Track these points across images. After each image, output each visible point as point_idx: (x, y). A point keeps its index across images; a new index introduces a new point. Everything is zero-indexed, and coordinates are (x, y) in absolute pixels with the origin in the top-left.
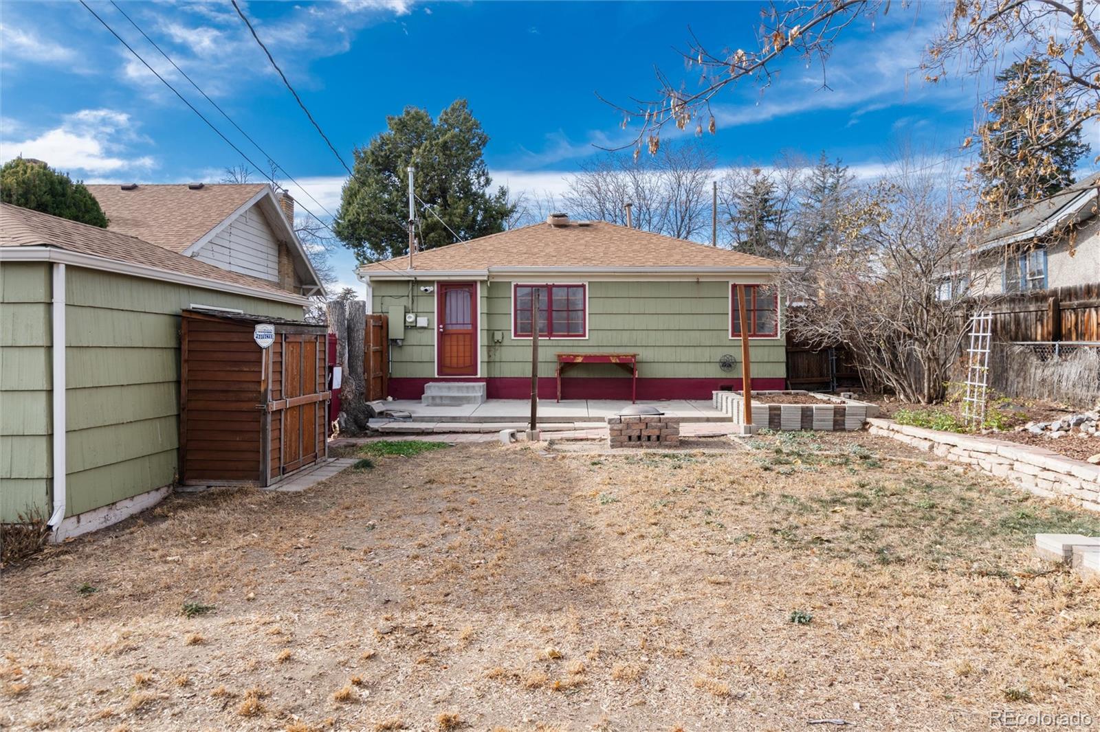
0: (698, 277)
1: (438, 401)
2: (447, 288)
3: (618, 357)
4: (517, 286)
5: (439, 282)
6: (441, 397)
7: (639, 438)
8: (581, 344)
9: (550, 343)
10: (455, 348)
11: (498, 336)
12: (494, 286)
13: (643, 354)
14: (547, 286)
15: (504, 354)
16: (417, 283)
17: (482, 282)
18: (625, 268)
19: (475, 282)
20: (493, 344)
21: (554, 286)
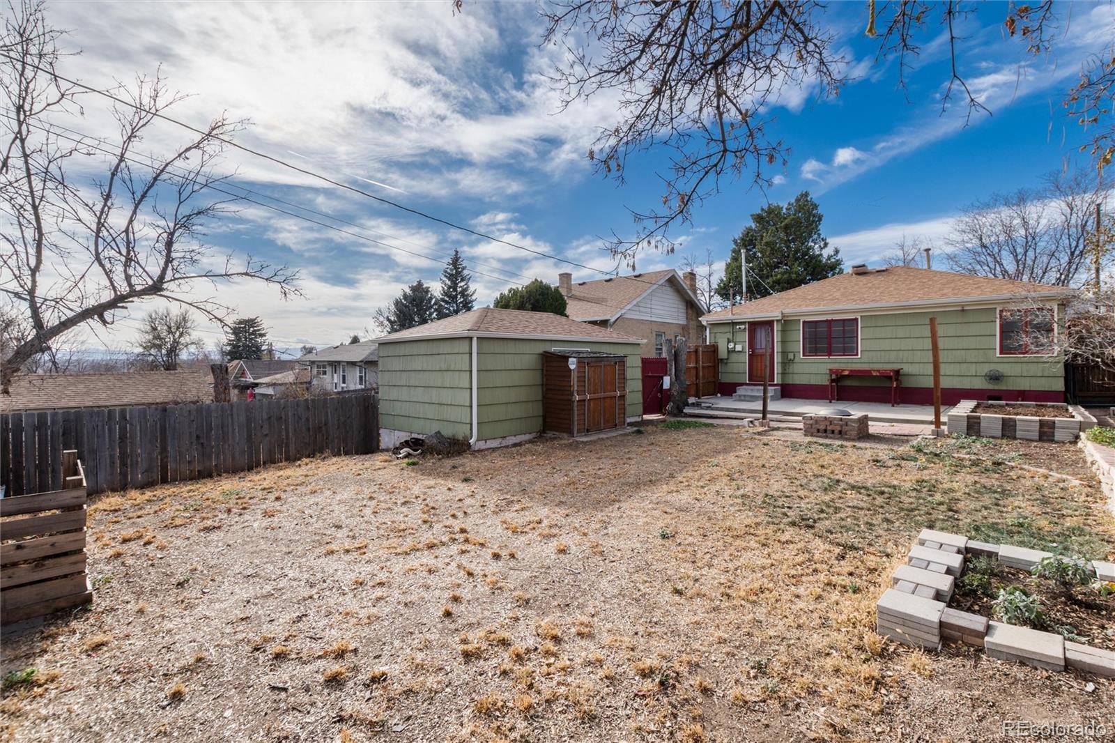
0: (963, 306)
1: (743, 398)
2: (754, 326)
3: (878, 371)
4: (804, 322)
5: (749, 322)
6: (745, 396)
7: (825, 431)
8: (854, 361)
9: (829, 361)
10: (759, 364)
11: (791, 356)
12: (787, 323)
13: (907, 369)
14: (827, 321)
15: (796, 368)
16: (734, 324)
17: (777, 321)
18: (892, 304)
19: (773, 321)
20: (786, 362)
21: (832, 320)
